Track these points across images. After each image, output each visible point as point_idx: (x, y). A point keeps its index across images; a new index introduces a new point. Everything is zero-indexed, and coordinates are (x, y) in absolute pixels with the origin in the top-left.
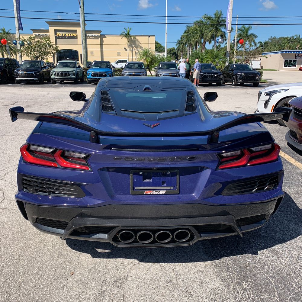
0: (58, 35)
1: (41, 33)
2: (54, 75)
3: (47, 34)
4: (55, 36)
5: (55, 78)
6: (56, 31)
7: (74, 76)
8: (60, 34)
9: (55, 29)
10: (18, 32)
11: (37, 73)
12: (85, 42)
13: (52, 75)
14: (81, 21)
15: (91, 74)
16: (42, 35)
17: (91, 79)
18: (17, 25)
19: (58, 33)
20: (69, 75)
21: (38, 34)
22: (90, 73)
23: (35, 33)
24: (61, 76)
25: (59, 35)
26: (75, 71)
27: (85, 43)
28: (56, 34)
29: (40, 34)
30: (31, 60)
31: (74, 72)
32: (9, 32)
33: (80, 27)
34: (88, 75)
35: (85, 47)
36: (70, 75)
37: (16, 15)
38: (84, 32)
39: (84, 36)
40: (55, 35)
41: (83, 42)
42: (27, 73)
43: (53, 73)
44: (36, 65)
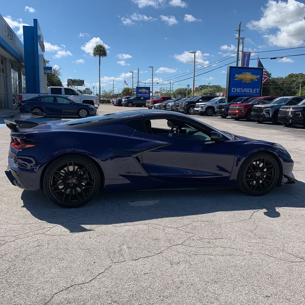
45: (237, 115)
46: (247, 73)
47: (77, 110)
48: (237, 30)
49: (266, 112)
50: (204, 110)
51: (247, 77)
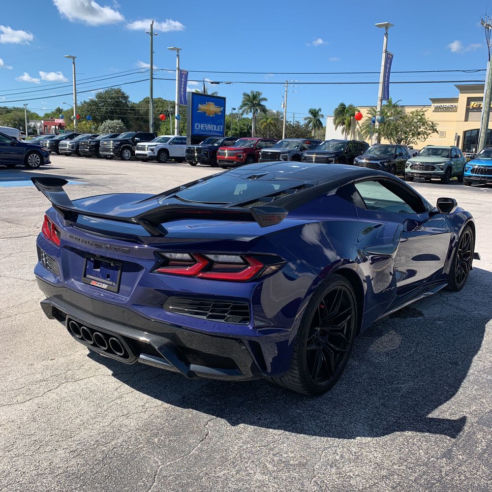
0: (471, 105)
1: (445, 104)
2: (411, 167)
3: (454, 104)
4: (467, 108)
5: (410, 173)
6: (469, 100)
7: (442, 170)
8: (475, 104)
9: (468, 96)
10: (380, 103)
11: (385, 164)
12: (486, 116)
13: (407, 167)
14: (486, 83)
15: (471, 169)
16: (445, 107)
17: (470, 176)
18: (380, 94)
19: (473, 103)
20: (433, 169)
21: (439, 105)
22: (469, 167)
23: (434, 104)
24: (420, 170)
25: (474, 106)
26: (445, 162)
27: (486, 119)
28: (468, 104)
29: (442, 104)
30: (389, 144)
31: (443, 164)
32: (397, 103)
33: (483, 93)
34: (466, 171)
35: (486, 124)
36: (435, 168)
37: (381, 80)
38: (489, 100)
39: (488, 106)
40: (467, 106)
41: (484, 117)
42: (370, 162)
43: (409, 164)
44: (388, 152)
45: (235, 162)
46: (211, 103)
47: (24, 155)
48: (148, 33)
49: (284, 159)
50: (156, 154)
51: (211, 109)
